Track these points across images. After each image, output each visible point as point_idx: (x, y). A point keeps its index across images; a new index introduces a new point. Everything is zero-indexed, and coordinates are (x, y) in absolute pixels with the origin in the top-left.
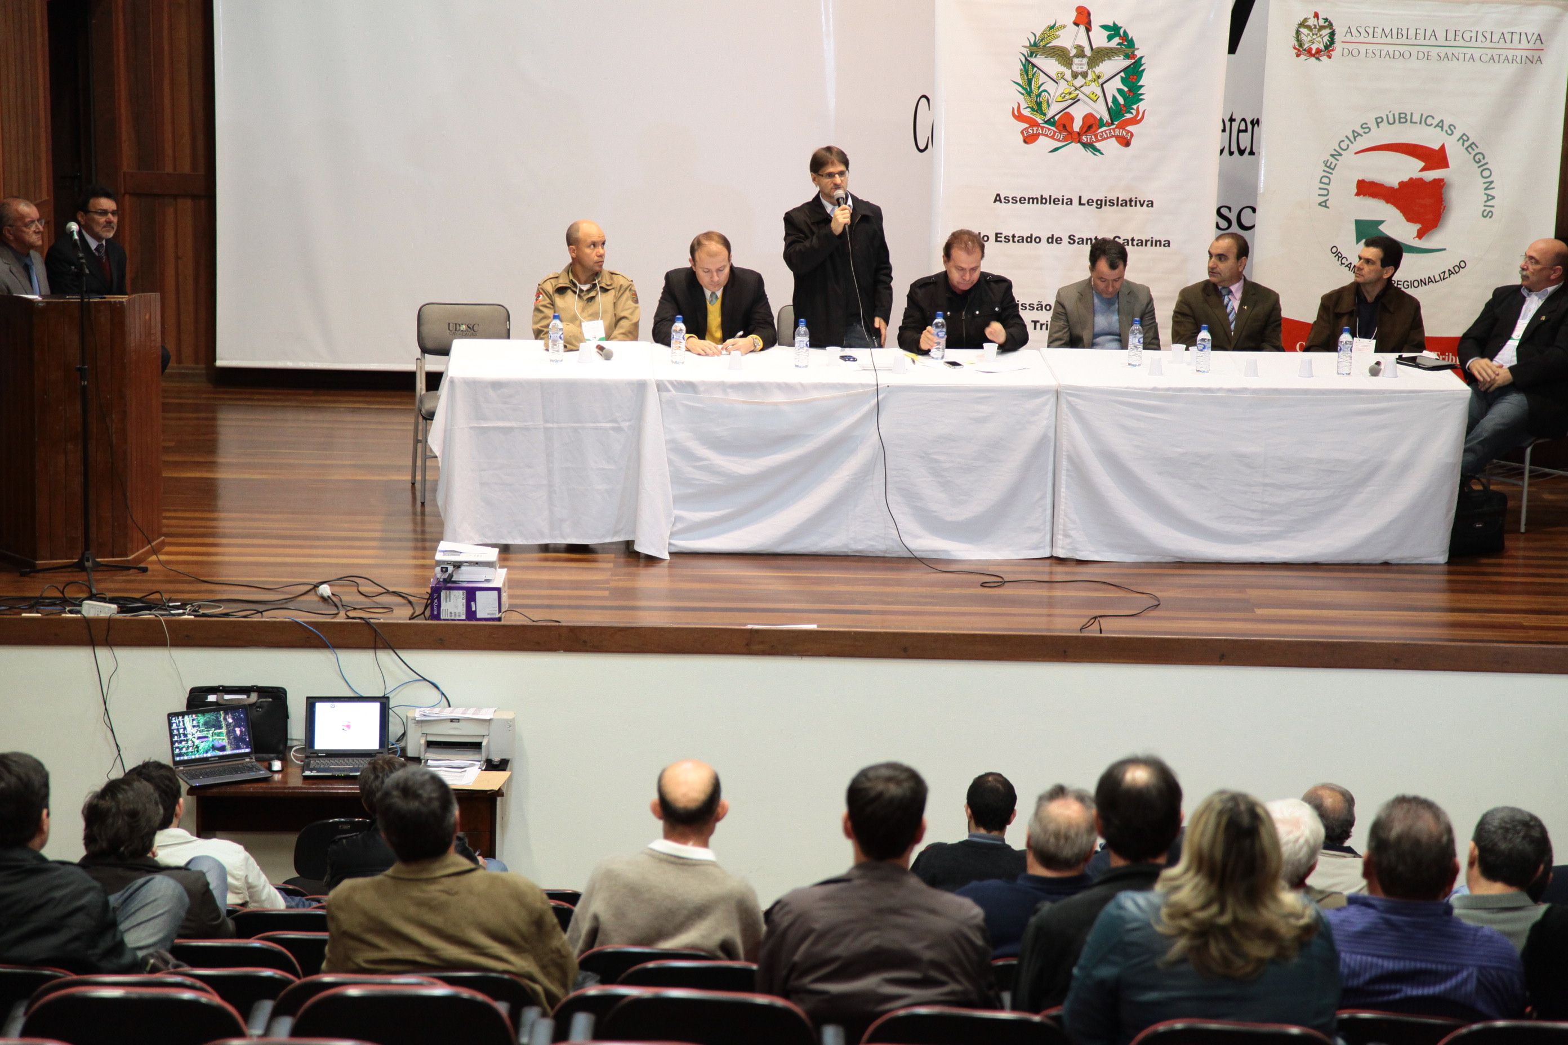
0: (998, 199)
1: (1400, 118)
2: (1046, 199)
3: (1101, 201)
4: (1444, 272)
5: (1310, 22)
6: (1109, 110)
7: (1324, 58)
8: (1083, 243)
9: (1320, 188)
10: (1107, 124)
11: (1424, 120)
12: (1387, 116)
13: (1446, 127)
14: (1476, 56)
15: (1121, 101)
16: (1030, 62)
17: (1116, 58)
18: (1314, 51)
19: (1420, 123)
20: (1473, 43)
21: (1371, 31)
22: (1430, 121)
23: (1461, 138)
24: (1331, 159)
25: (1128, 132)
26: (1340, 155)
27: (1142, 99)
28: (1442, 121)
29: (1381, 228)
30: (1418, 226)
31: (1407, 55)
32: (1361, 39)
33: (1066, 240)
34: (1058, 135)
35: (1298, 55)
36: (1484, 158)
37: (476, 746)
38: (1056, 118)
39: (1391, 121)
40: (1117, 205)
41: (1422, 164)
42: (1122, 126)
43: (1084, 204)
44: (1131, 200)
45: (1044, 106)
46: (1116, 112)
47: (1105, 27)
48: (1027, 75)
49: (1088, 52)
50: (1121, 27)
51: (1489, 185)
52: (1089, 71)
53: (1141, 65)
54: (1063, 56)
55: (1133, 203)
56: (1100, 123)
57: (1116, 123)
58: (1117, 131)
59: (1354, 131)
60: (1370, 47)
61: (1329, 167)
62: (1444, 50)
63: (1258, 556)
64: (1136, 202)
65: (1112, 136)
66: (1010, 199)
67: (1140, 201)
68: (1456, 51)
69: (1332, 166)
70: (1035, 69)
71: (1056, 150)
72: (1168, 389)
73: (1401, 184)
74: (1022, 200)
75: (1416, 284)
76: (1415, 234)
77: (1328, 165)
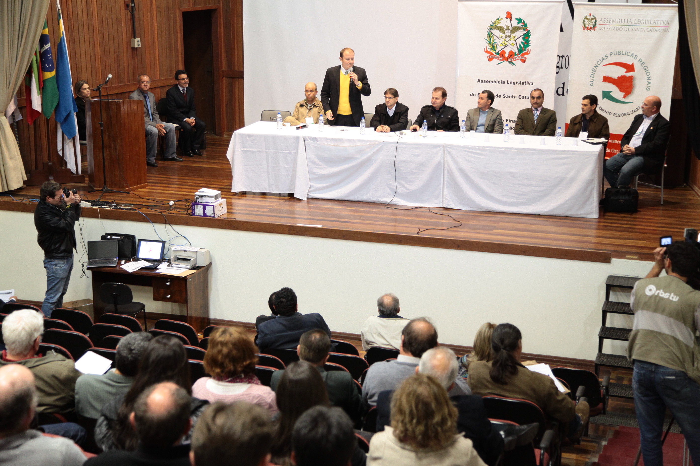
0: (479, 81)
1: (618, 53)
2: (495, 81)
3: (515, 82)
4: (632, 111)
5: (588, 17)
6: (518, 49)
7: (593, 31)
8: (508, 98)
9: (591, 79)
10: (518, 55)
11: (627, 54)
12: (614, 52)
13: (634, 56)
14: (645, 29)
15: (522, 46)
16: (490, 32)
17: (521, 30)
18: (589, 28)
19: (625, 55)
20: (644, 25)
21: (609, 20)
22: (629, 54)
23: (639, 60)
24: (595, 68)
25: (525, 57)
26: (598, 66)
27: (530, 46)
28: (633, 54)
29: (611, 94)
30: (624, 93)
31: (621, 29)
32: (605, 23)
33: (502, 96)
34: (500, 58)
35: (584, 29)
36: (647, 68)
37: (189, 260)
38: (500, 52)
39: (615, 54)
40: (521, 84)
41: (625, 70)
42: (523, 55)
43: (509, 84)
44: (525, 82)
45: (495, 48)
46: (520, 50)
47: (517, 19)
48: (490, 36)
49: (511, 28)
50: (522, 19)
51: (649, 78)
52: (511, 35)
53: (530, 33)
54: (501, 29)
55: (526, 83)
56: (515, 54)
57: (520, 54)
58: (521, 57)
59: (602, 58)
60: (609, 26)
61: (594, 71)
62: (634, 27)
63: (516, 211)
64: (527, 83)
65: (519, 59)
66: (483, 81)
67: (529, 83)
68: (638, 27)
69: (595, 71)
70: (492, 34)
71: (499, 64)
72: (484, 147)
73: (618, 77)
74: (487, 82)
75: (623, 115)
76: (623, 96)
77: (593, 70)
